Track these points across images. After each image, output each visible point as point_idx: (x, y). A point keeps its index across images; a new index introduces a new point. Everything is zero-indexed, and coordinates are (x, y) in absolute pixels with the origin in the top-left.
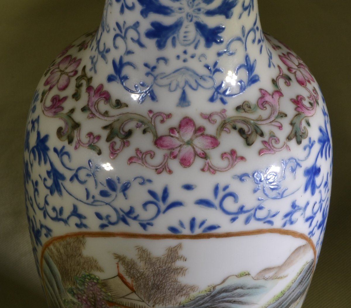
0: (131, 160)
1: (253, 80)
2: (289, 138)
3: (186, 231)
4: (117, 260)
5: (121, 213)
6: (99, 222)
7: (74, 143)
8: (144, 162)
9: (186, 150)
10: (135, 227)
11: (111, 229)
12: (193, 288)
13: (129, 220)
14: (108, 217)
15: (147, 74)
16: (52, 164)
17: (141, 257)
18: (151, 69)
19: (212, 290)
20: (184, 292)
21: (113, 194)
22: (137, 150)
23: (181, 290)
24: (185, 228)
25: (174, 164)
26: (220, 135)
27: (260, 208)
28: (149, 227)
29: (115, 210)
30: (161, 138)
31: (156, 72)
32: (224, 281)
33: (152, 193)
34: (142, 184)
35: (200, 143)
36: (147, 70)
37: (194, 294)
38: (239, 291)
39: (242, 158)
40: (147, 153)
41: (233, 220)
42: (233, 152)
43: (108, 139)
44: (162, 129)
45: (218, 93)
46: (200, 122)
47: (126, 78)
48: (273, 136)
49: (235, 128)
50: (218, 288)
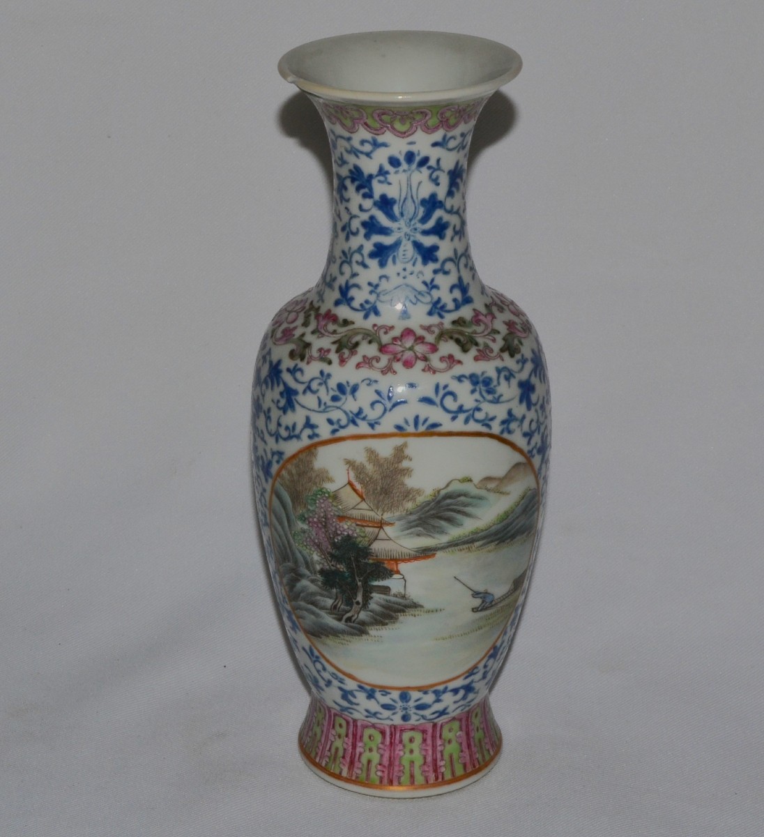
0: (358, 366)
1: (467, 300)
2: (502, 350)
3: (411, 429)
4: (348, 466)
5: (351, 415)
6: (331, 428)
7: (306, 360)
8: (371, 366)
9: (408, 355)
10: (364, 428)
11: (342, 433)
12: (419, 492)
13: (358, 421)
14: (339, 420)
15: (371, 292)
16: (285, 384)
17: (370, 460)
18: (374, 287)
19: (437, 494)
20: (411, 496)
21: (343, 397)
22: (364, 357)
23: (408, 494)
24: (409, 426)
25: (398, 366)
26: (438, 343)
27: (478, 409)
28: (377, 426)
29: (345, 412)
30: (385, 346)
31: (379, 289)
32: (448, 485)
33: (378, 393)
34: (369, 385)
35: (420, 349)
36: (370, 288)
37: (420, 499)
38: (462, 498)
39: (459, 362)
40: (373, 358)
41: (454, 419)
42: (451, 357)
43: (337, 351)
44: (385, 339)
45: (436, 308)
46: (420, 332)
47: (352, 299)
48: (487, 346)
49: (451, 338)
50: (443, 493)
